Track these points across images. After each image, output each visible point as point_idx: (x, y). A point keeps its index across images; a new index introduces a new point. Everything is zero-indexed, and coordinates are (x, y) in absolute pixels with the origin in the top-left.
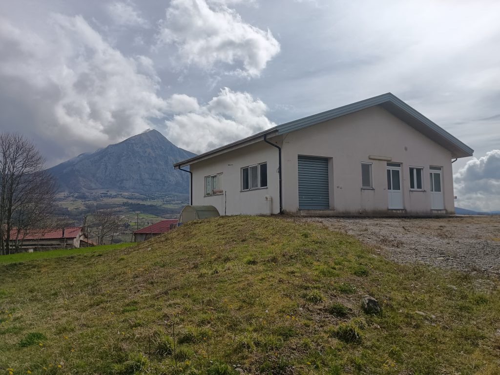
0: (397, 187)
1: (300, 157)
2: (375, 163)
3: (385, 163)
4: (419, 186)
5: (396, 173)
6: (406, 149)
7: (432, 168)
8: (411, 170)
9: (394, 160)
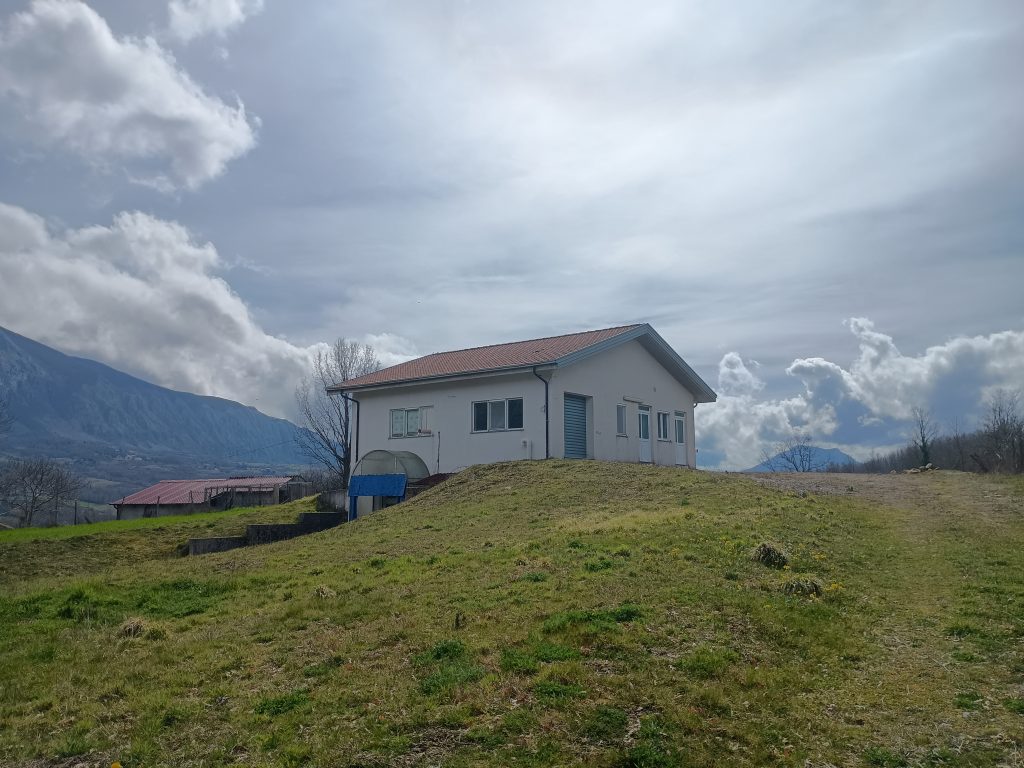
0: (646, 436)
1: (568, 396)
2: (629, 405)
3: (637, 405)
4: (665, 436)
5: (645, 417)
6: (655, 390)
7: (677, 414)
8: (659, 414)
9: (646, 403)
